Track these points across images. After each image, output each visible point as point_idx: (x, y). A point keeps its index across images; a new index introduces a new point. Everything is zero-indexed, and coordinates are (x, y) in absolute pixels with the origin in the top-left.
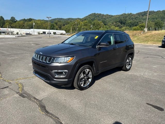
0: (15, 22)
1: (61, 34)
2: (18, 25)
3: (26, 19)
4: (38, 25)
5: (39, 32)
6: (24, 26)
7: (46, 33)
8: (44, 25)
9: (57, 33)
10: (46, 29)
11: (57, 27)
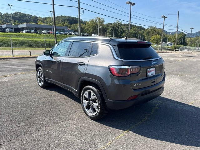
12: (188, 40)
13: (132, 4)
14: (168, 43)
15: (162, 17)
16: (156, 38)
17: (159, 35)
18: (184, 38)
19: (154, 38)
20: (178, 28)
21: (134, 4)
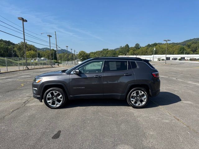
0: (139, 48)
1: (191, 60)
2: (141, 51)
3: (151, 44)
4: (164, 49)
5: (159, 57)
6: (147, 52)
7: (171, 59)
8: (171, 49)
9: (185, 59)
10: (173, 54)
11: (189, 50)
12: (58, 56)
13: (24, 20)
14: (42, 58)
15: (48, 36)
16: (31, 54)
17: (33, 51)
18: (55, 54)
19: (29, 54)
20: (57, 46)
21: (26, 21)
